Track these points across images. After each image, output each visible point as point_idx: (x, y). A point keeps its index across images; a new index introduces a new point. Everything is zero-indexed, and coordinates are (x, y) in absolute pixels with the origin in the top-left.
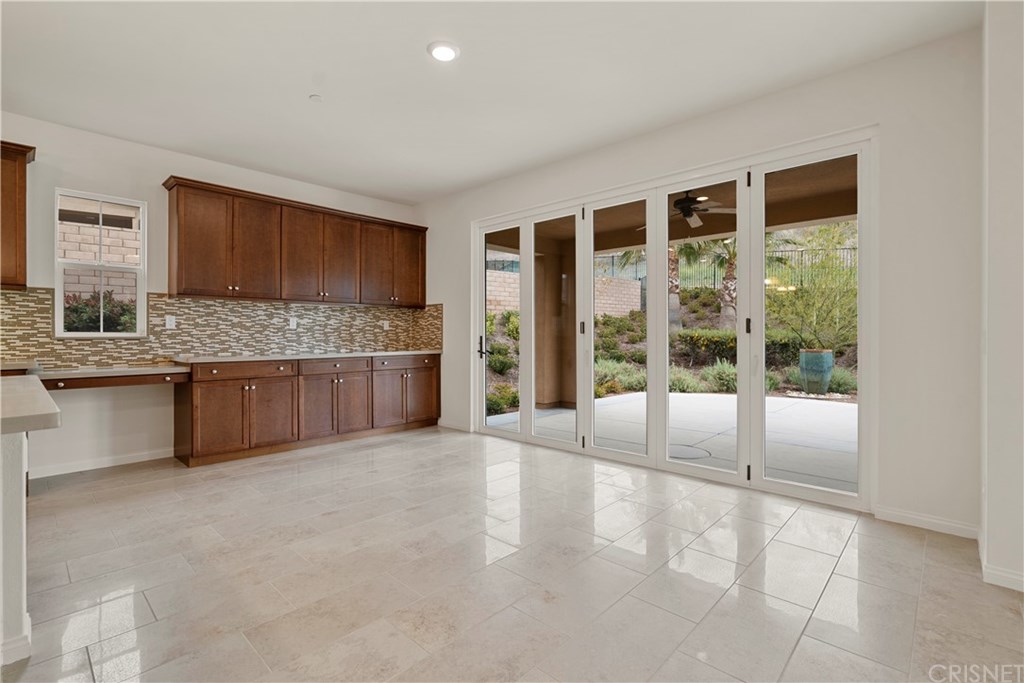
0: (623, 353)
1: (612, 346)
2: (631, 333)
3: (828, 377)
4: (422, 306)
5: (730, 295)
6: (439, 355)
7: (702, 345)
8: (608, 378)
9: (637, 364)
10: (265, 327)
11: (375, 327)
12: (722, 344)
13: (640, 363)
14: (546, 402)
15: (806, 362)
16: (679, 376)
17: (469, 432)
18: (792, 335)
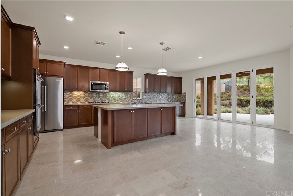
4: (181, 93)
6: (185, 103)
7: (244, 101)
10: (157, 97)
11: (172, 97)
16: (237, 109)
17: (192, 117)
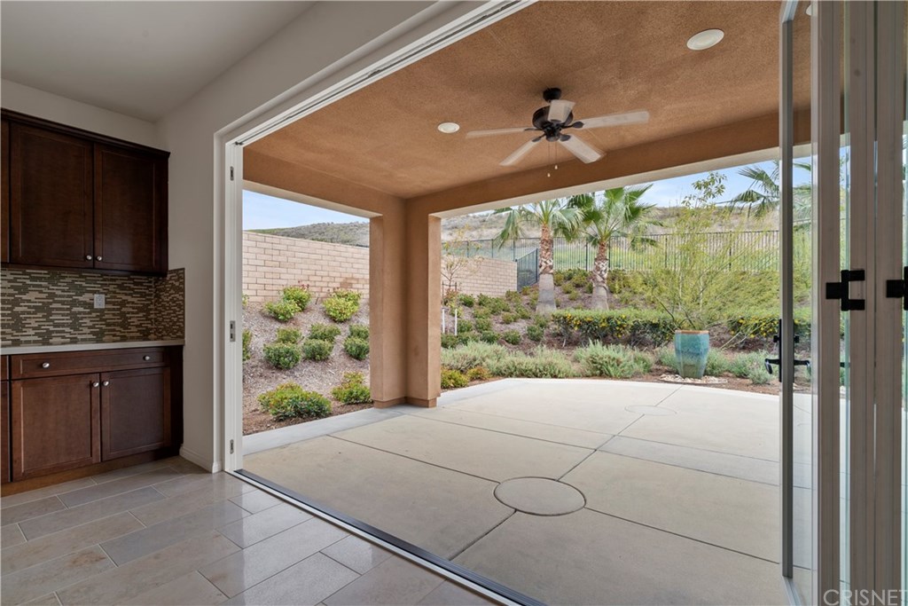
0: (496, 334)
1: (485, 328)
2: (506, 313)
3: (704, 361)
4: (164, 273)
5: (601, 276)
7: (575, 325)
8: (477, 362)
9: (510, 345)
12: (595, 324)
13: (513, 344)
14: (385, 400)
15: (682, 343)
16: (550, 359)
18: (662, 315)
